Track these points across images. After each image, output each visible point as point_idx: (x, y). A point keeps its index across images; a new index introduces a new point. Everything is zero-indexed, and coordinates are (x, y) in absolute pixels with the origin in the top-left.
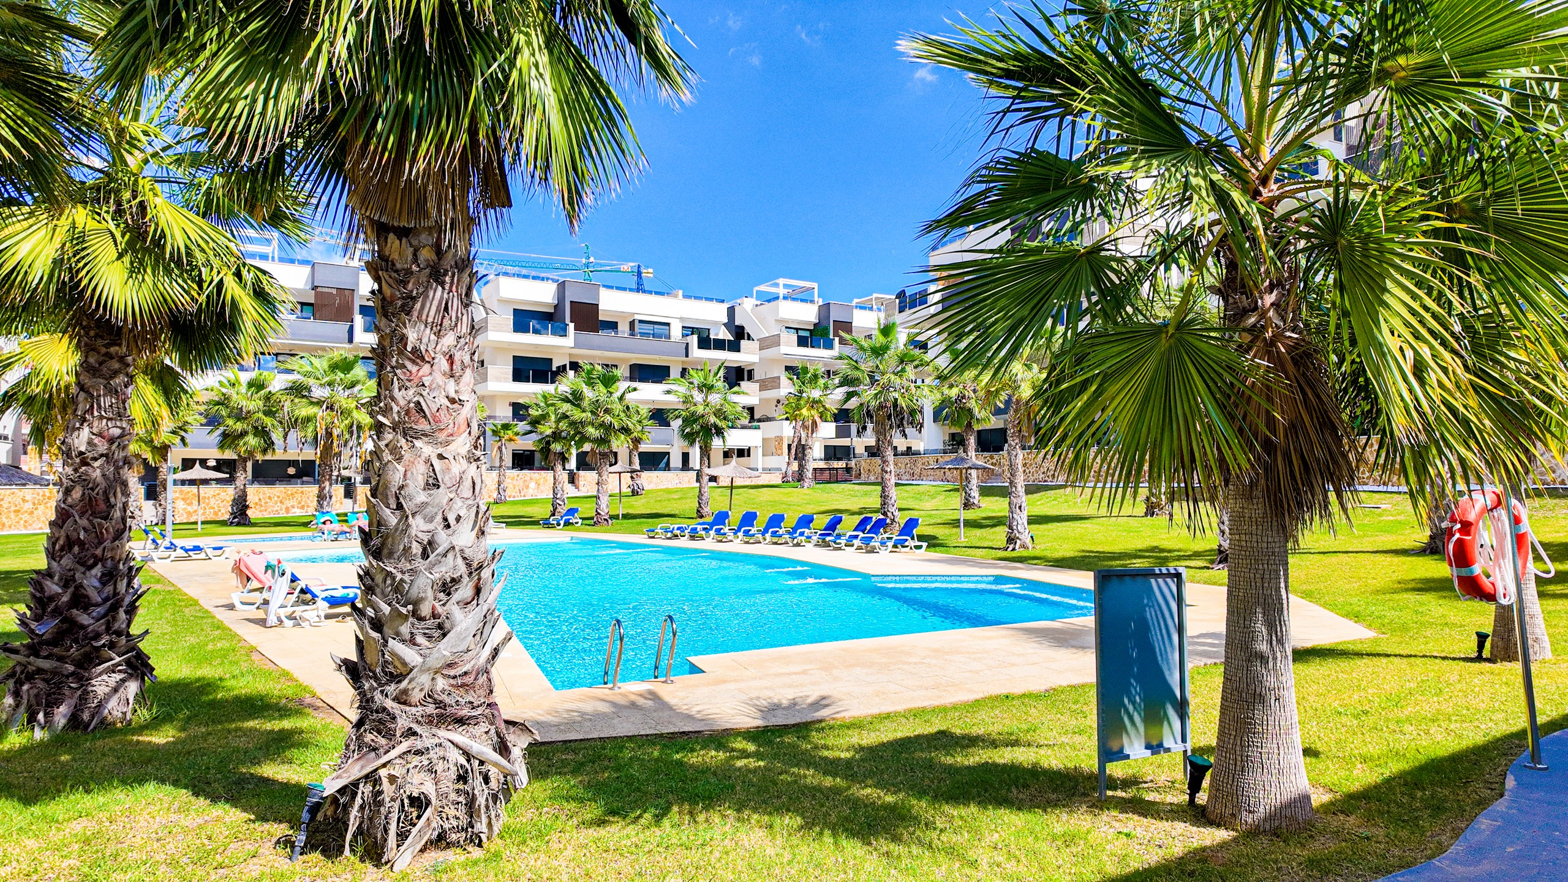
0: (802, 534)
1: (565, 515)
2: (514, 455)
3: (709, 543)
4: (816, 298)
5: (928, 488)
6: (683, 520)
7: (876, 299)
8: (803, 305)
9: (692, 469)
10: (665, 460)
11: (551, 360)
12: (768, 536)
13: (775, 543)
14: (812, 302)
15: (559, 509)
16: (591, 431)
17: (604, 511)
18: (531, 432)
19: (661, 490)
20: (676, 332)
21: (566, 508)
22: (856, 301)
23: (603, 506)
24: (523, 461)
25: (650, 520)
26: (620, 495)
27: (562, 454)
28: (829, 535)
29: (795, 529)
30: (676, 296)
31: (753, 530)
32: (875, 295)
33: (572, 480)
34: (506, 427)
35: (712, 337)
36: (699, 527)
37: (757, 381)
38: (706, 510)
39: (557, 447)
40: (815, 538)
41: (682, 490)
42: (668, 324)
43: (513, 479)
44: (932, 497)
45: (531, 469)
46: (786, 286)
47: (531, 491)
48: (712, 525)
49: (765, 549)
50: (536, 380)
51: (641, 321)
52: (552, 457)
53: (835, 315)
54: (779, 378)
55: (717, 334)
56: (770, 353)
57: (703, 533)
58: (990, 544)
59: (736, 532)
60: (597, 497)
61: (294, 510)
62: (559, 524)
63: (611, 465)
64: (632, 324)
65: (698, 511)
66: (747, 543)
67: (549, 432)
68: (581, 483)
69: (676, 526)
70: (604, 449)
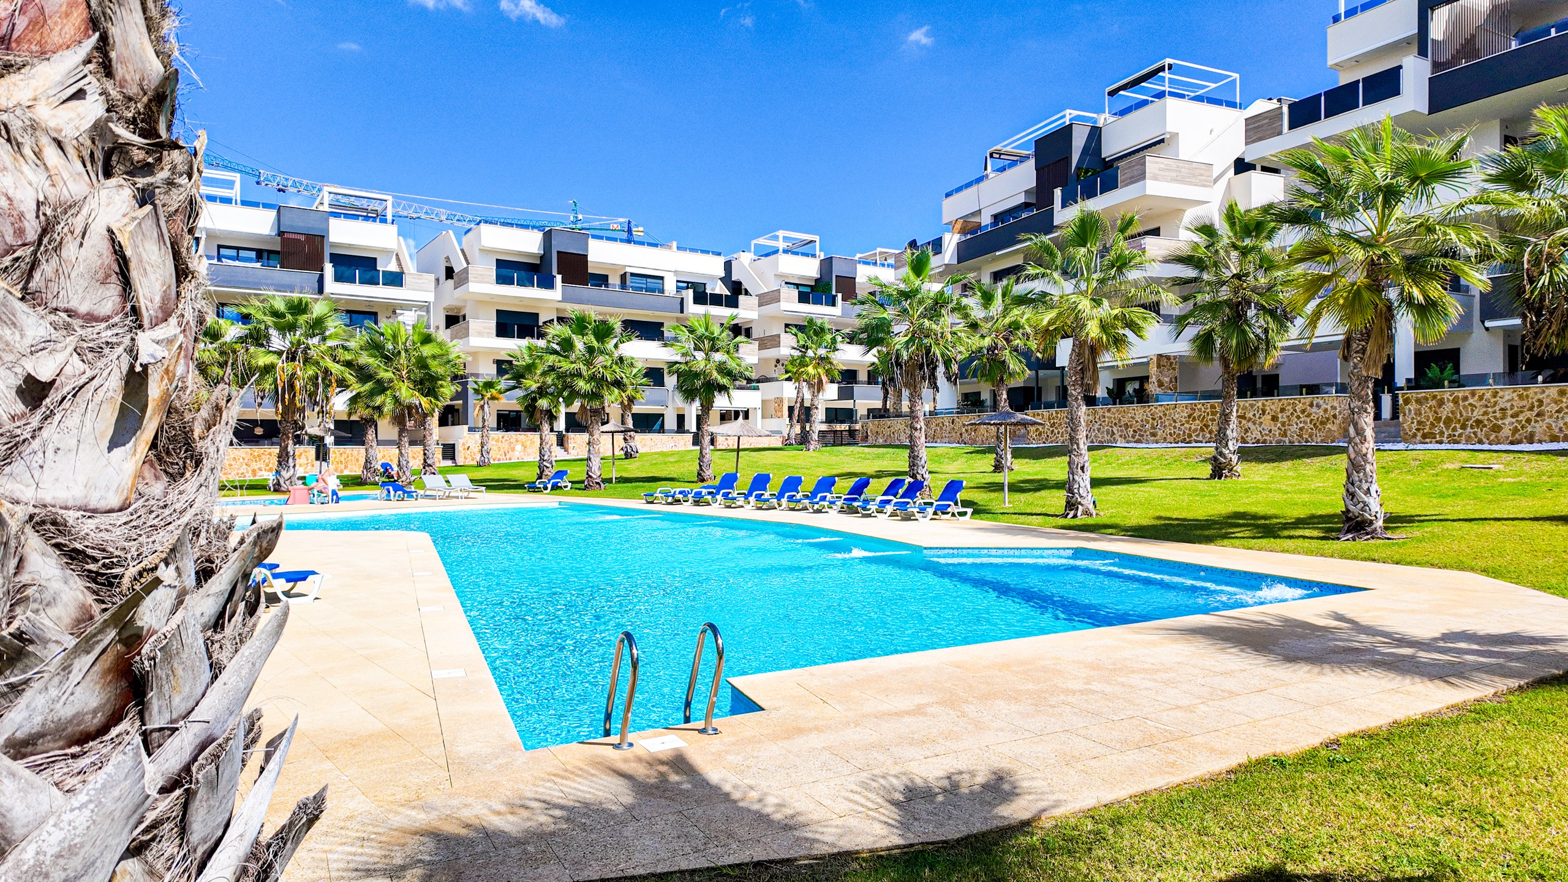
0: (824, 499)
1: (553, 478)
2: (498, 415)
3: (716, 509)
4: (818, 253)
5: (946, 450)
6: (683, 484)
7: (881, 253)
8: (805, 258)
9: (688, 432)
10: (659, 422)
11: (537, 314)
12: (784, 501)
13: (793, 509)
14: (814, 256)
15: (546, 472)
16: (582, 385)
17: (596, 473)
18: (514, 388)
19: (656, 453)
20: (670, 286)
21: (554, 471)
22: (859, 255)
23: (595, 468)
24: (508, 422)
25: (646, 484)
26: (614, 458)
27: (549, 412)
28: (855, 500)
29: (814, 494)
30: (670, 247)
31: (766, 495)
32: (879, 250)
33: (561, 442)
34: (489, 385)
35: (708, 291)
36: (704, 491)
37: (755, 340)
38: (708, 473)
39: (543, 403)
40: (839, 503)
41: (678, 453)
42: (662, 278)
43: (497, 441)
44: (953, 459)
45: (517, 430)
46: (785, 239)
47: (517, 454)
48: (719, 489)
49: (781, 515)
50: (521, 336)
51: (632, 275)
52: (538, 415)
53: (838, 270)
54: (779, 336)
55: (713, 289)
56: (769, 309)
57: (709, 497)
58: (1044, 511)
59: (746, 496)
60: (589, 459)
61: (261, 473)
62: (546, 488)
63: (603, 424)
64: (623, 277)
65: (699, 474)
66: (760, 508)
67: (534, 386)
68: (571, 446)
69: (678, 490)
70: (596, 404)
